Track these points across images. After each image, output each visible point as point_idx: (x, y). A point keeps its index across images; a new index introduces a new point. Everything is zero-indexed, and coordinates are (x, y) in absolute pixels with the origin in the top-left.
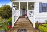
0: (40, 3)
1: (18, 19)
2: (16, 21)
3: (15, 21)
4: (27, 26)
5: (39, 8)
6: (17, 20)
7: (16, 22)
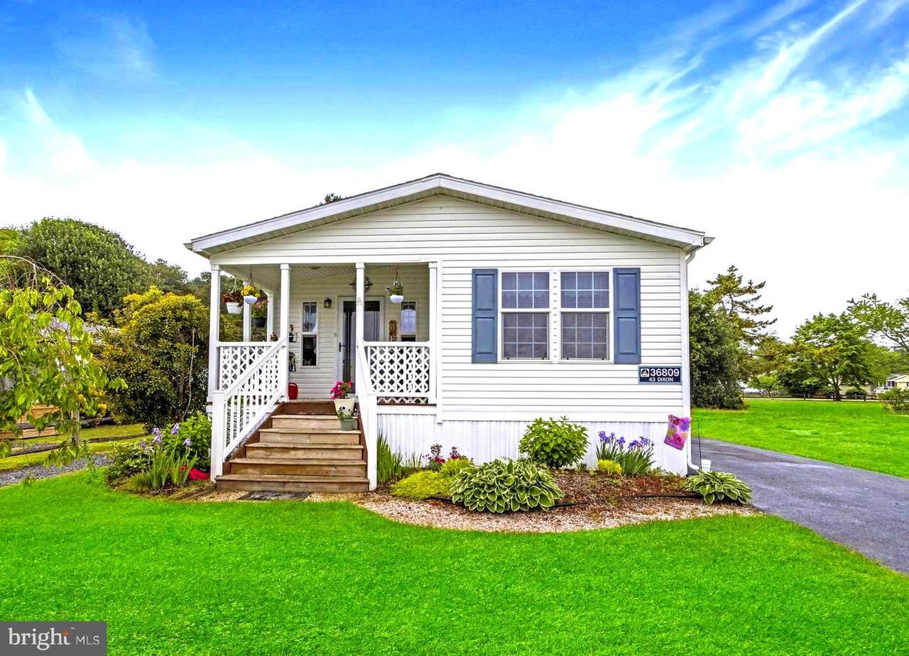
0: (476, 273)
1: (268, 423)
2: (241, 436)
3: (234, 443)
4: (326, 475)
5: (475, 318)
6: (256, 437)
7: (242, 451)
